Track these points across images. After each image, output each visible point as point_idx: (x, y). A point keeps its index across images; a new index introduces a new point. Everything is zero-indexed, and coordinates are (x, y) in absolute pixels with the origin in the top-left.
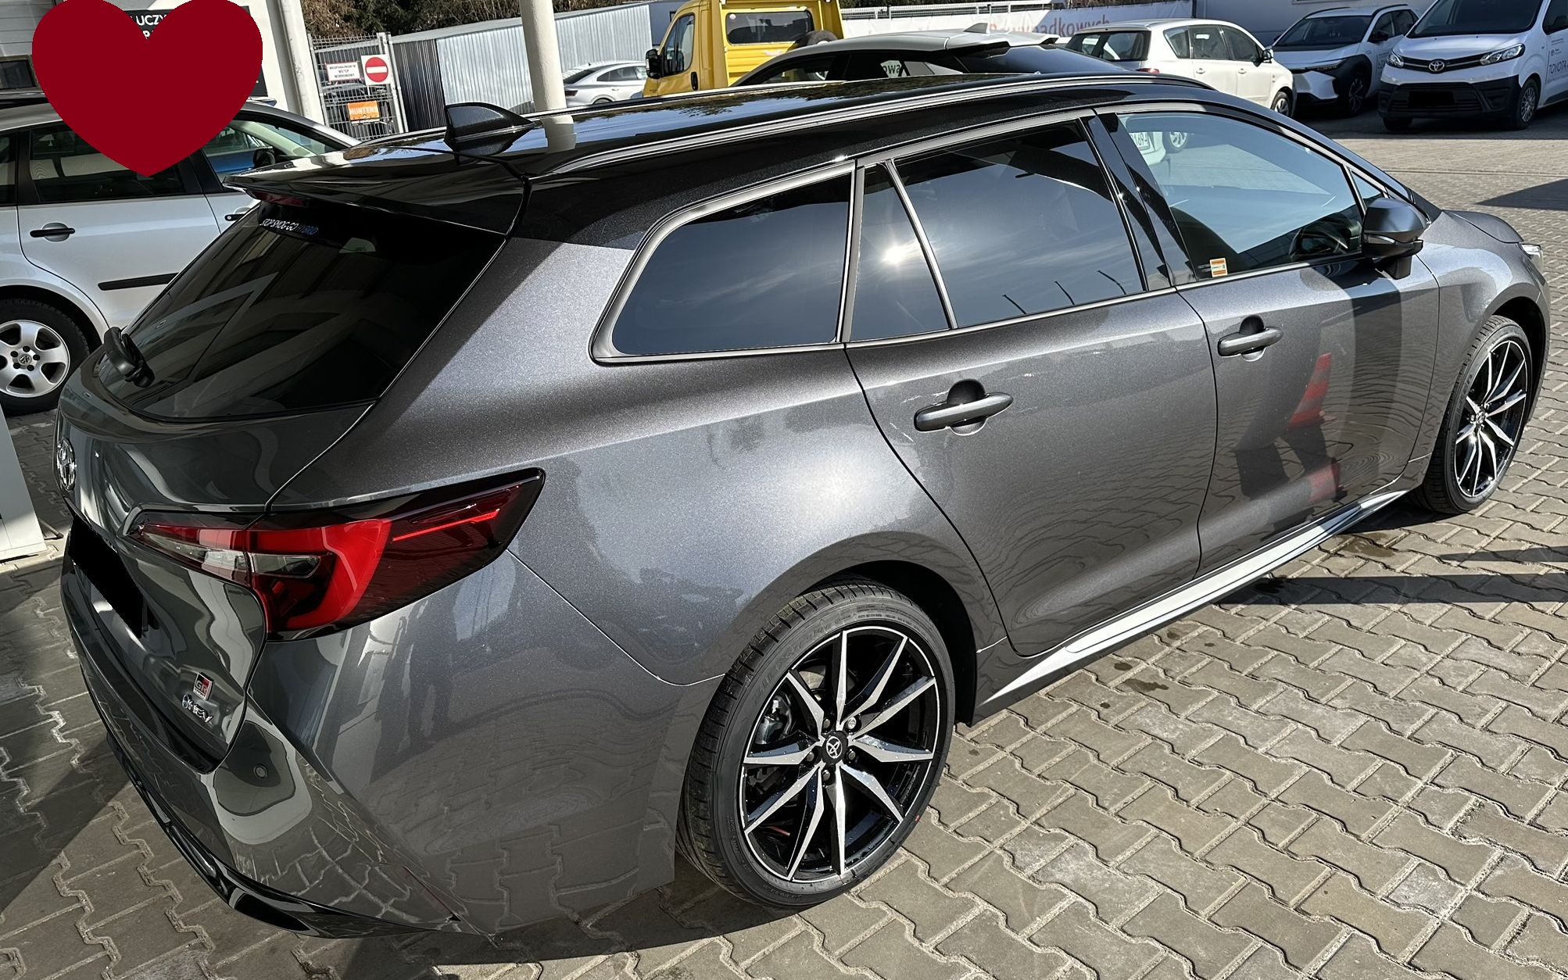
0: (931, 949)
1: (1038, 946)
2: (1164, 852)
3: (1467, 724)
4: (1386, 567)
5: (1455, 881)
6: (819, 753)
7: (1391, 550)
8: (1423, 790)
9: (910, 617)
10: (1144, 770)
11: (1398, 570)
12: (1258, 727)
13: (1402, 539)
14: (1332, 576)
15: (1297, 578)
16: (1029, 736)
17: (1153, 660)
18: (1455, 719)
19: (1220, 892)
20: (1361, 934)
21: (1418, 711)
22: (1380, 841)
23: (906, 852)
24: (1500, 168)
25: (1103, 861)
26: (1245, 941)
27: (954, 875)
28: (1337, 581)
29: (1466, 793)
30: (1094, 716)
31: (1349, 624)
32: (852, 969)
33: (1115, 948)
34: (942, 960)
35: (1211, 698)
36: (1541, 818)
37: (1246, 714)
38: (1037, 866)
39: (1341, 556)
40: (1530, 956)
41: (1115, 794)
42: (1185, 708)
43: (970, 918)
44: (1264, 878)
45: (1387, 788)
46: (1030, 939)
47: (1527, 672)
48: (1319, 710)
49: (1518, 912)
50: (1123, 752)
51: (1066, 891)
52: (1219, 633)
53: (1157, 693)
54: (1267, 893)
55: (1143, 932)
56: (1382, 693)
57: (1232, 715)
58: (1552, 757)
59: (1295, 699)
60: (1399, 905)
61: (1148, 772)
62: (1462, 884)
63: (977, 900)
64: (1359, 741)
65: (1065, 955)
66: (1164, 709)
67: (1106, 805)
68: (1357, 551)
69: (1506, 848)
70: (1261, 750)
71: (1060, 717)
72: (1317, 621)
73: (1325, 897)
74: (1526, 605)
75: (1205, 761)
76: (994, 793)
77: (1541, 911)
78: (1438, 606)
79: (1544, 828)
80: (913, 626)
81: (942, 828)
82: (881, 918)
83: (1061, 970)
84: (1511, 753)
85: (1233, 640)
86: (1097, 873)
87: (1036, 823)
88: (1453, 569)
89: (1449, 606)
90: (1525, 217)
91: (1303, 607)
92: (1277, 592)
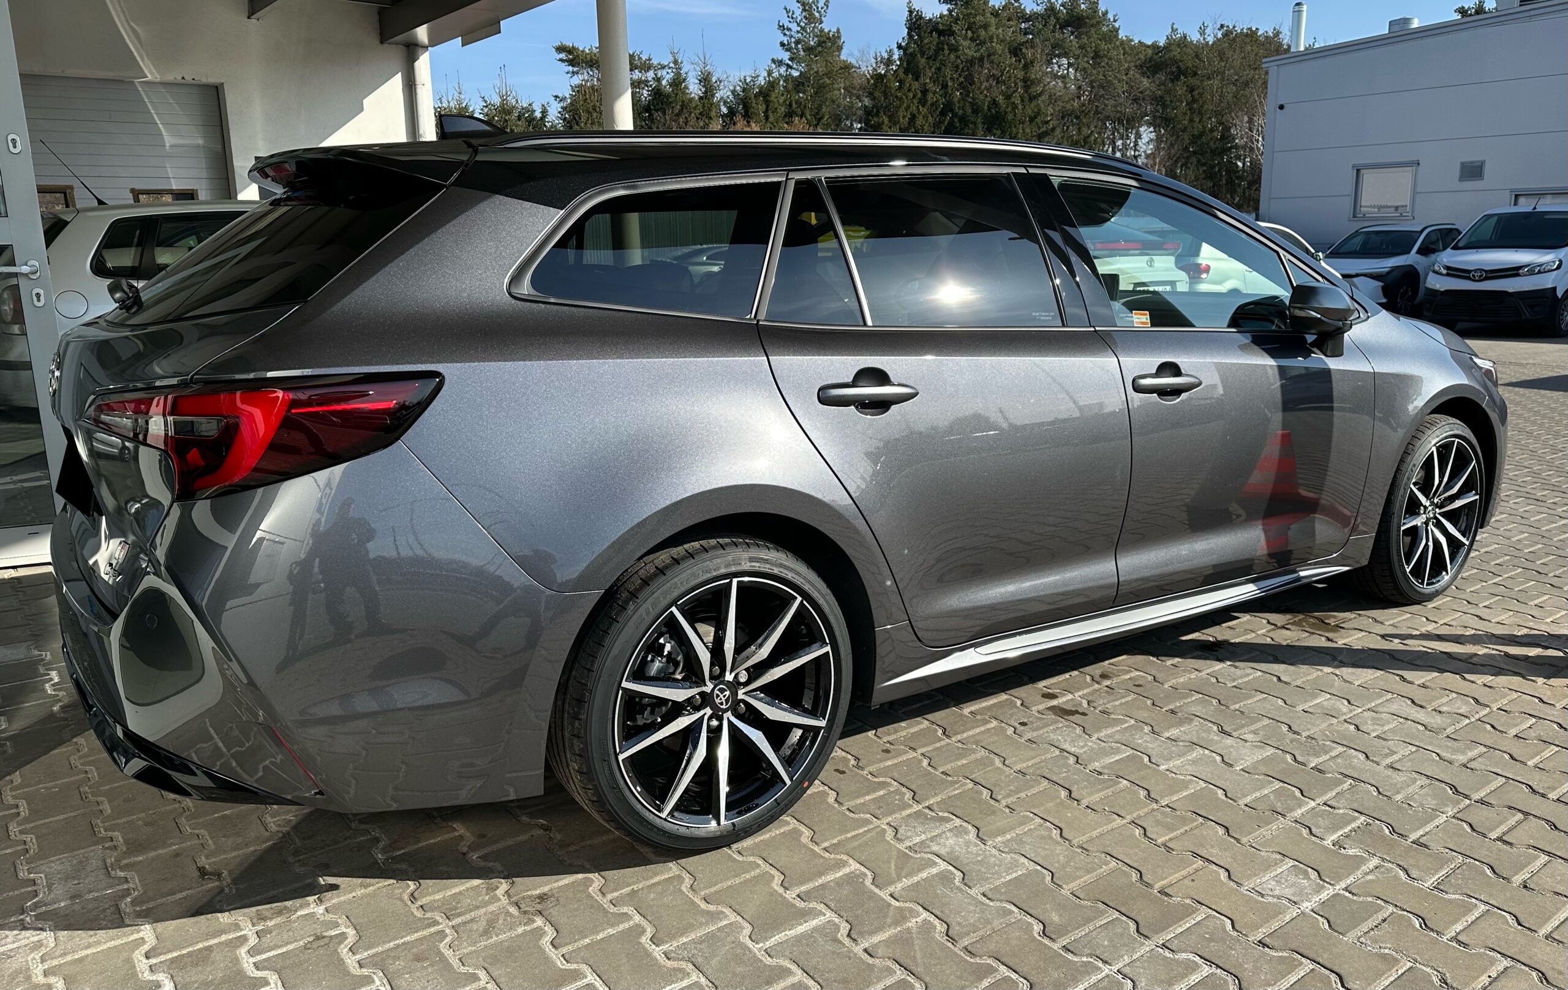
0: (794, 896)
1: (897, 900)
2: (1043, 837)
3: (1373, 761)
4: (1329, 639)
5: (1324, 881)
6: (706, 699)
7: (1338, 628)
8: (1313, 809)
9: (804, 578)
10: (1045, 774)
11: (1340, 643)
12: (1165, 749)
13: (1351, 619)
14: (1273, 643)
15: (1239, 643)
16: (943, 743)
17: (1080, 693)
18: (1362, 757)
19: (1089, 872)
20: (1218, 915)
21: (1326, 749)
22: (1260, 845)
23: (795, 821)
24: (1531, 361)
25: (982, 840)
26: (1101, 912)
27: (835, 841)
28: (1279, 647)
29: (1356, 814)
30: (1010, 731)
31: (1279, 679)
32: (712, 907)
33: (972, 908)
34: (802, 905)
35: (1126, 725)
36: (1425, 838)
37: (1157, 739)
38: (917, 840)
39: (1287, 629)
40: (1383, 945)
41: (1011, 791)
42: (1099, 730)
43: (840, 874)
44: (1135, 865)
45: (1279, 804)
46: (891, 895)
47: (1444, 726)
48: (1229, 741)
49: (1381, 910)
50: (1028, 760)
51: (938, 860)
52: (1150, 678)
53: (1077, 718)
54: (1135, 876)
55: (1003, 897)
56: (1295, 733)
57: (1143, 739)
58: (1451, 792)
59: (1209, 731)
60: (1262, 896)
61: (1047, 776)
62: (1330, 884)
63: (851, 861)
64: (1261, 767)
65: (921, 909)
66: (1079, 730)
67: (999, 797)
68: (1304, 626)
69: (1383, 859)
70: (1162, 768)
71: (978, 730)
72: (1248, 675)
73: (1191, 884)
74: (1458, 676)
75: (1105, 771)
76: (896, 783)
77: (1404, 910)
78: (1370, 671)
79: (1426, 846)
80: (806, 587)
81: (836, 805)
82: (753, 869)
83: (914, 920)
84: (1409, 786)
85: (1162, 684)
86: (974, 849)
87: (929, 808)
88: (1396, 645)
89: (1382, 672)
90: (1543, 396)
91: (1237, 664)
92: (1216, 651)
